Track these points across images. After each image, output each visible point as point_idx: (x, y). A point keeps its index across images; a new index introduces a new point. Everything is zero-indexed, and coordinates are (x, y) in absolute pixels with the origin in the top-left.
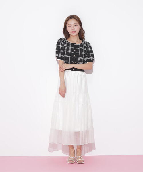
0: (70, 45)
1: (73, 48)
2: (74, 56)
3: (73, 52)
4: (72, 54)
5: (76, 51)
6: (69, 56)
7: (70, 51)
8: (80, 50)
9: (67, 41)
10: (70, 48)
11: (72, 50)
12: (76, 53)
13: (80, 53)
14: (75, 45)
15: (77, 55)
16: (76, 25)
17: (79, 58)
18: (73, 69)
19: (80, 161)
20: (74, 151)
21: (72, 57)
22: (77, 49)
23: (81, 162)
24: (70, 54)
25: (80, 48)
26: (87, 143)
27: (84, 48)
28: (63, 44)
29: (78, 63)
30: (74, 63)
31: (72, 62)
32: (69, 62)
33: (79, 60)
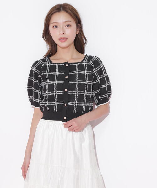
0: (57, 68)
1: (62, 73)
3: (62, 82)
4: (60, 87)
5: (69, 79)
6: (55, 93)
7: (56, 82)
8: (77, 77)
10: (57, 73)
12: (71, 82)
13: (77, 82)
14: (67, 65)
15: (72, 88)
16: (68, 26)
17: (76, 93)
18: (65, 118)
21: (61, 93)
22: (71, 73)
24: (55, 87)
25: (77, 72)
28: (38, 72)
29: (76, 104)
30: (65, 105)
31: (62, 103)
32: (56, 103)
33: (76, 98)
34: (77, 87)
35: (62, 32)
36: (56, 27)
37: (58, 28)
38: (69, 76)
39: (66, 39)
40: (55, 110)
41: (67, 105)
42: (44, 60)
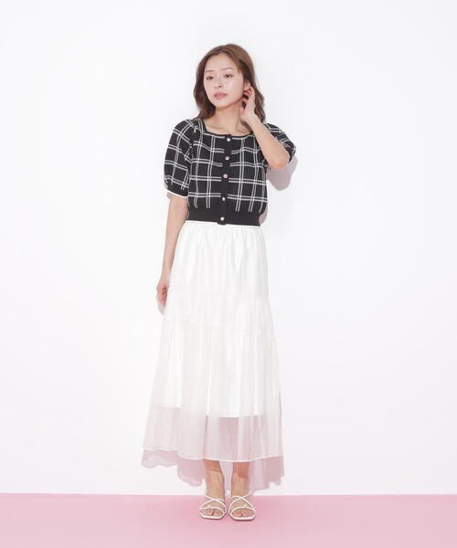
0: (213, 143)
1: (221, 151)
3: (220, 165)
4: (216, 172)
5: (230, 161)
6: (209, 179)
7: (211, 163)
8: (242, 157)
9: (205, 129)
10: (213, 150)
11: (218, 158)
12: (233, 165)
13: (242, 164)
14: (229, 140)
15: (234, 173)
17: (241, 181)
18: (222, 219)
19: (240, 513)
20: (221, 481)
21: (218, 179)
22: (233, 153)
23: (244, 516)
24: (210, 170)
25: (242, 150)
26: (264, 457)
28: (187, 140)
29: (239, 198)
30: (224, 199)
31: (218, 195)
32: (209, 195)
33: (240, 189)
34: (242, 172)
35: (217, 86)
36: (211, 78)
37: (213, 80)
38: (231, 156)
39: (225, 95)
40: (208, 205)
41: (226, 199)
42: (195, 122)
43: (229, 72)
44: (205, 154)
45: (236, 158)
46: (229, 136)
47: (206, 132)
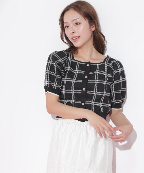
0: (78, 67)
1: (83, 72)
2: (84, 89)
3: (81, 81)
4: (78, 86)
5: (88, 78)
6: (73, 92)
7: (74, 81)
8: (96, 77)
10: (77, 72)
11: (80, 77)
12: (90, 82)
13: (96, 82)
14: (88, 65)
15: (91, 87)
16: (77, 24)
17: (95, 93)
21: (79, 92)
22: (91, 73)
24: (73, 86)
25: (97, 72)
27: (108, 73)
29: (93, 103)
30: (83, 104)
32: (73, 101)
33: (94, 98)
34: (96, 87)
38: (89, 76)
41: (85, 104)
43: (78, 21)
44: (71, 75)
45: (92, 77)
46: (89, 63)
47: (74, 60)
